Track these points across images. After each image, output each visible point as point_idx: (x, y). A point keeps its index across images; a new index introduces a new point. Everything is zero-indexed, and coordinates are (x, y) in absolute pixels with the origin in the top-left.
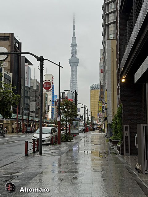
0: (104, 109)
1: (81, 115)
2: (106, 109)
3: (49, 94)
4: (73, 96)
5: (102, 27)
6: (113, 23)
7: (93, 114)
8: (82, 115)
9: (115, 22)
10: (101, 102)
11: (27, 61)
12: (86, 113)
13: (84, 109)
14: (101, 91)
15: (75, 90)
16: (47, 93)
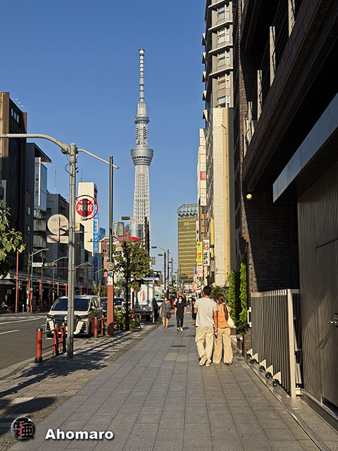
0: (209, 257)
1: (157, 272)
2: (212, 259)
3: (89, 225)
4: (140, 232)
5: (203, 81)
6: (228, 72)
7: (184, 270)
8: (160, 272)
9: (231, 70)
10: (201, 243)
11: (38, 153)
12: (168, 268)
13: (165, 258)
14: (200, 220)
15: (146, 218)
16: (83, 223)
